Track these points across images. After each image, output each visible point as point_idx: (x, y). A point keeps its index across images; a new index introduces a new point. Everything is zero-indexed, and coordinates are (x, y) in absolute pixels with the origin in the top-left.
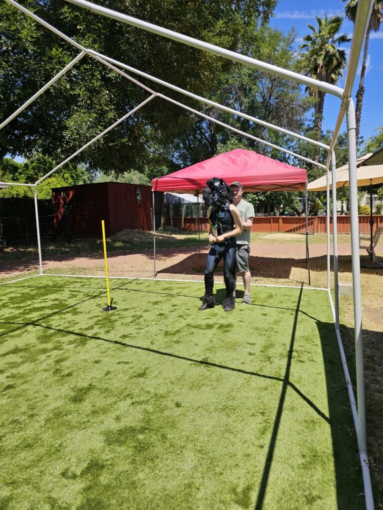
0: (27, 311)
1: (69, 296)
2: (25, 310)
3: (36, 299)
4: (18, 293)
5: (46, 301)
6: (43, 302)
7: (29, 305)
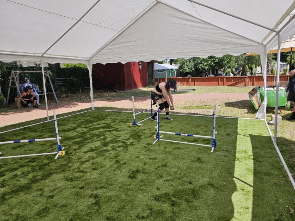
0: (91, 129)
1: (112, 121)
2: (90, 129)
3: (94, 123)
4: (83, 120)
5: (100, 124)
6: (98, 125)
7: (91, 126)
